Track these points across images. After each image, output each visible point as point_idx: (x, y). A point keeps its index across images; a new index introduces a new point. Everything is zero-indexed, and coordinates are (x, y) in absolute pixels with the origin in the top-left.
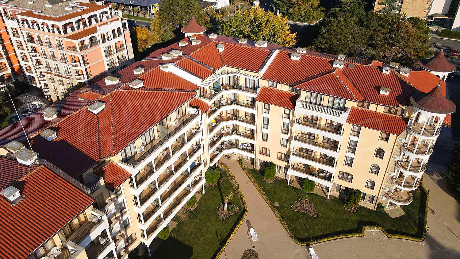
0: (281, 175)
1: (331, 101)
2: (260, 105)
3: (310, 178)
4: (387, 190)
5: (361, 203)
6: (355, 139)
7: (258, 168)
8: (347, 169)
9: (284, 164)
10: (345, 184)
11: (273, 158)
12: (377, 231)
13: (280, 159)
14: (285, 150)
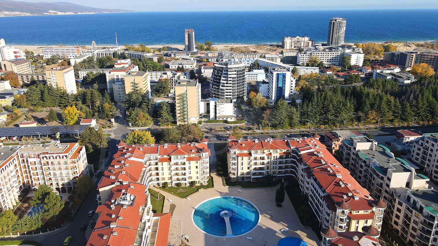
0: (170, 186)
1: (180, 157)
2: (160, 164)
3: (180, 182)
4: (202, 178)
5: (196, 185)
6: (190, 165)
7: (161, 186)
8: (190, 175)
9: (170, 181)
10: (191, 180)
11: (167, 180)
12: (202, 189)
13: (169, 180)
14: (170, 176)
